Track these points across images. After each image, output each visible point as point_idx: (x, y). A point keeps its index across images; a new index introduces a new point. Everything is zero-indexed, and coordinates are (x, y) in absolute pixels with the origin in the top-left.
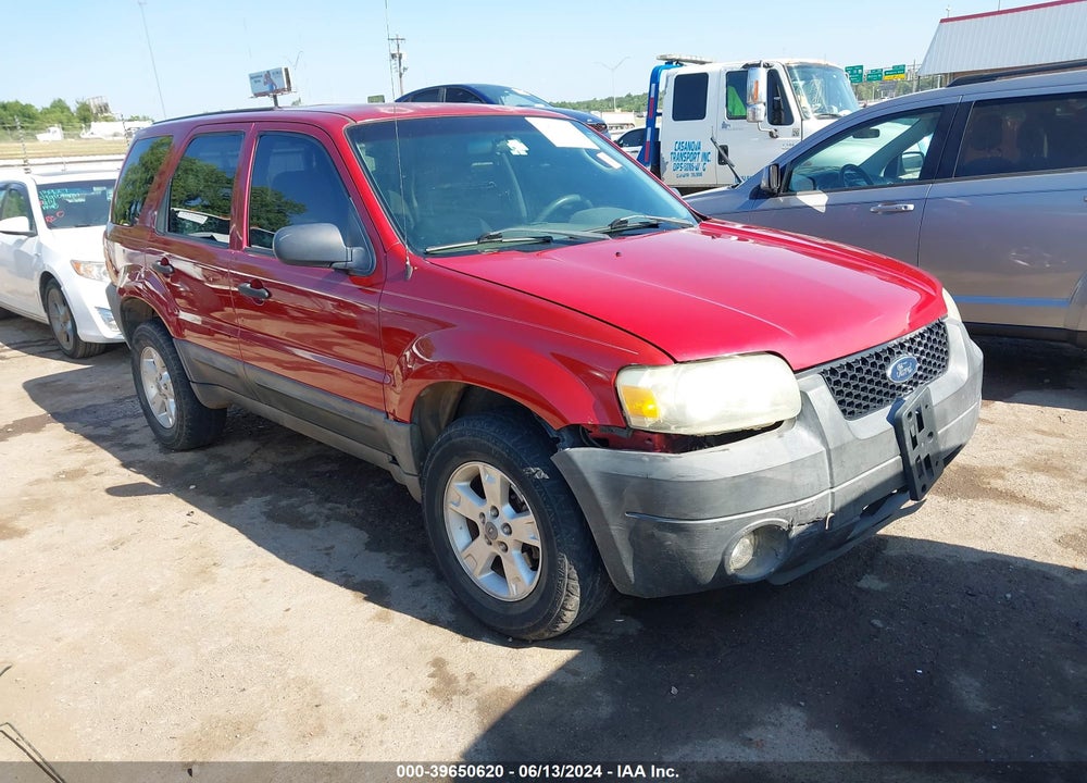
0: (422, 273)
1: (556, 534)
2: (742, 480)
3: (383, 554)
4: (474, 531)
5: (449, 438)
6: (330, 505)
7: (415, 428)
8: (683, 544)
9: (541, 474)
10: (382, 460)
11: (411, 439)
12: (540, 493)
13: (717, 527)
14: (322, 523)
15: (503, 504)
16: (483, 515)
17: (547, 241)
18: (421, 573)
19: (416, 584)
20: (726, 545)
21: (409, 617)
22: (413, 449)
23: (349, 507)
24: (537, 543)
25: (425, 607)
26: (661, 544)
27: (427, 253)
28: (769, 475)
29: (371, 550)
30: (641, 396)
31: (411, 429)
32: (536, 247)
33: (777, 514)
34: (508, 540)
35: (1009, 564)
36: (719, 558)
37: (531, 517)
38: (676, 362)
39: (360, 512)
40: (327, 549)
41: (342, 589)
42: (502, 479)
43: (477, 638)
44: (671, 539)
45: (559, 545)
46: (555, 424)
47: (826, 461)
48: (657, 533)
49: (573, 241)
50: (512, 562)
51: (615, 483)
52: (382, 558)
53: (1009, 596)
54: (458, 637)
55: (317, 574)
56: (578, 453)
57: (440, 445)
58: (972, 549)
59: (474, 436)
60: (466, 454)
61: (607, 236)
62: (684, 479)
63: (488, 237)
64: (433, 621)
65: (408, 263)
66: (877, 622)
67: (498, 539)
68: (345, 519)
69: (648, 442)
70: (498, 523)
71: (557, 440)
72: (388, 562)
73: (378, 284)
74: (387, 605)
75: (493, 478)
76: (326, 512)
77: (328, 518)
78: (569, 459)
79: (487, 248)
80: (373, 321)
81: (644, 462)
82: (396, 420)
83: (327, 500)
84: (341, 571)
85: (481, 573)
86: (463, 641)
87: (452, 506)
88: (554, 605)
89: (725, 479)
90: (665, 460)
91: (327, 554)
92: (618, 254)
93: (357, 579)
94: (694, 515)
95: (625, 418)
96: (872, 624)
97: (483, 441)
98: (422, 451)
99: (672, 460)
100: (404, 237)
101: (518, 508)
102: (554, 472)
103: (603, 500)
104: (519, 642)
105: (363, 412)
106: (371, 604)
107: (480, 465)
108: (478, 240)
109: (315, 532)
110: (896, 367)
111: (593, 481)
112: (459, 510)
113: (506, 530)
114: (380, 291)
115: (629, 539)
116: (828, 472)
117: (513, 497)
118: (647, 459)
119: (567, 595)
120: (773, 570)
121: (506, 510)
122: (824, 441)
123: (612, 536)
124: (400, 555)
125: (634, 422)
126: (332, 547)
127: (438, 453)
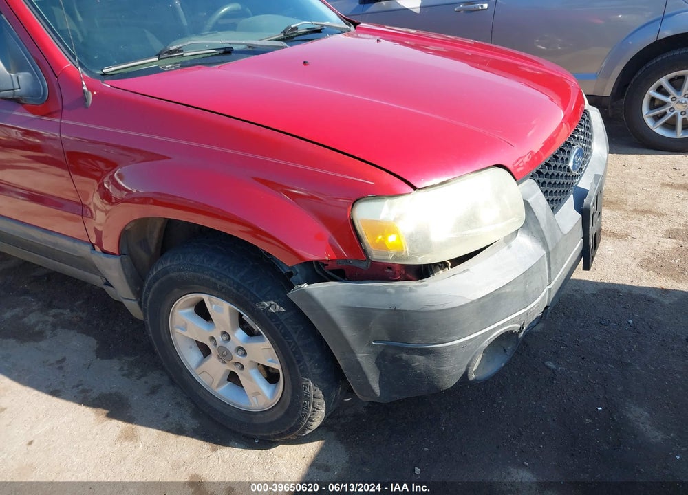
0: (101, 97)
1: (299, 362)
2: (486, 300)
3: (115, 360)
4: (205, 351)
5: (166, 272)
6: (53, 311)
7: (126, 259)
8: (432, 365)
9: (275, 308)
10: (97, 281)
11: (124, 269)
12: (278, 326)
13: (463, 345)
14: (48, 333)
15: (234, 329)
16: (212, 338)
17: (227, 51)
18: (154, 378)
19: (154, 391)
20: (470, 359)
21: (155, 431)
22: (127, 278)
23: (72, 311)
24: (277, 366)
25: (167, 416)
26: (408, 365)
27: (104, 74)
28: (508, 290)
29: (102, 358)
30: (383, 228)
31: (121, 261)
32: (218, 59)
33: (512, 321)
34: (245, 361)
35: (618, 292)
36: (464, 370)
37: (267, 344)
38: (415, 188)
39: (84, 315)
40: (58, 362)
41: (82, 408)
42: (231, 309)
43: (224, 443)
44: (419, 361)
45: (302, 371)
46: (288, 261)
47: (546, 263)
48: (404, 356)
49: (252, 51)
50: (250, 379)
51: (361, 316)
52: (114, 365)
53: (631, 321)
54: (207, 446)
55: (55, 393)
56: (318, 289)
57: (156, 278)
58: (587, 281)
59: (194, 271)
60: (186, 286)
61: (284, 44)
62: (433, 308)
63: (168, 52)
64: (179, 431)
65: (85, 88)
66: (550, 364)
67: (234, 360)
68: (70, 325)
69: (388, 271)
70: (231, 346)
71: (291, 274)
72: (121, 369)
73: (55, 112)
74: (129, 420)
75: (221, 309)
76: (51, 319)
77: (54, 326)
78: (308, 296)
79: (168, 65)
80: (57, 146)
81: (389, 293)
82: (104, 252)
83: (50, 306)
84: (78, 386)
85: (219, 386)
86: (213, 450)
87: (178, 330)
88: (301, 419)
89: (473, 302)
90: (411, 290)
91: (61, 368)
92: (305, 63)
93: (94, 394)
94: (444, 338)
95: (365, 251)
96: (547, 367)
97: (206, 277)
98: (137, 279)
99: (418, 289)
100: (75, 59)
101: (251, 333)
102: (290, 305)
103: (349, 333)
104: (266, 443)
105: (68, 243)
106: (115, 422)
107: (205, 297)
108: (158, 55)
109: (43, 344)
110: (574, 159)
111: (337, 316)
112: (187, 334)
113: (240, 353)
114: (58, 120)
115: (376, 363)
116: (547, 271)
117: (245, 327)
118: (392, 291)
119: (314, 411)
120: (503, 365)
121: (239, 335)
122: (545, 245)
123: (358, 362)
124: (132, 359)
125: (375, 256)
126: (64, 359)
127: (156, 285)
